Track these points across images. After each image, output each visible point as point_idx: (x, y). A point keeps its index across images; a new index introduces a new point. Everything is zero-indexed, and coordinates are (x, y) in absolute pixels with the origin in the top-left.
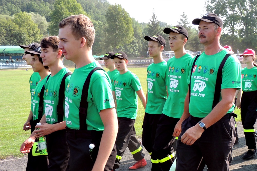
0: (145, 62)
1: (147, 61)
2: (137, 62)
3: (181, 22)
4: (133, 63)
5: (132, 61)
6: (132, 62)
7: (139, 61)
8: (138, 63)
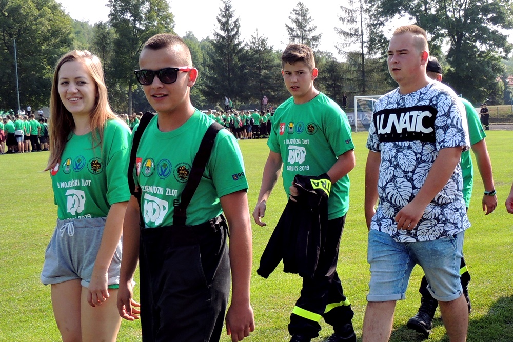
3: (294, 26)
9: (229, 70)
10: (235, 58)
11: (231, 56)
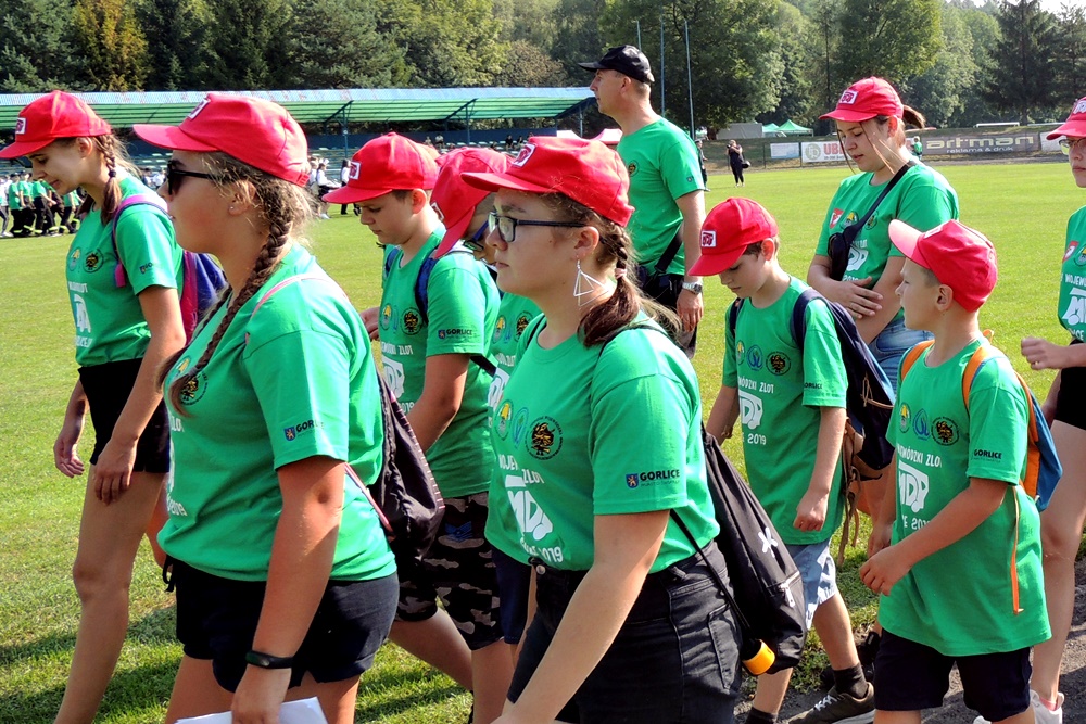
0: (1010, 146)
1: (1018, 142)
2: (982, 144)
4: (966, 151)
5: (958, 141)
6: (958, 145)
7: (986, 143)
8: (983, 148)
10: (1034, 40)
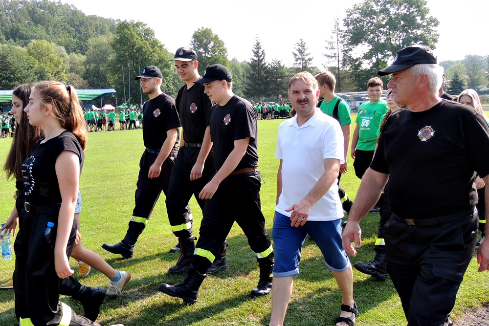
3: (297, 53)
9: (259, 79)
10: (263, 73)
11: (260, 71)
